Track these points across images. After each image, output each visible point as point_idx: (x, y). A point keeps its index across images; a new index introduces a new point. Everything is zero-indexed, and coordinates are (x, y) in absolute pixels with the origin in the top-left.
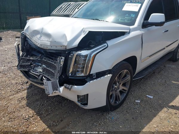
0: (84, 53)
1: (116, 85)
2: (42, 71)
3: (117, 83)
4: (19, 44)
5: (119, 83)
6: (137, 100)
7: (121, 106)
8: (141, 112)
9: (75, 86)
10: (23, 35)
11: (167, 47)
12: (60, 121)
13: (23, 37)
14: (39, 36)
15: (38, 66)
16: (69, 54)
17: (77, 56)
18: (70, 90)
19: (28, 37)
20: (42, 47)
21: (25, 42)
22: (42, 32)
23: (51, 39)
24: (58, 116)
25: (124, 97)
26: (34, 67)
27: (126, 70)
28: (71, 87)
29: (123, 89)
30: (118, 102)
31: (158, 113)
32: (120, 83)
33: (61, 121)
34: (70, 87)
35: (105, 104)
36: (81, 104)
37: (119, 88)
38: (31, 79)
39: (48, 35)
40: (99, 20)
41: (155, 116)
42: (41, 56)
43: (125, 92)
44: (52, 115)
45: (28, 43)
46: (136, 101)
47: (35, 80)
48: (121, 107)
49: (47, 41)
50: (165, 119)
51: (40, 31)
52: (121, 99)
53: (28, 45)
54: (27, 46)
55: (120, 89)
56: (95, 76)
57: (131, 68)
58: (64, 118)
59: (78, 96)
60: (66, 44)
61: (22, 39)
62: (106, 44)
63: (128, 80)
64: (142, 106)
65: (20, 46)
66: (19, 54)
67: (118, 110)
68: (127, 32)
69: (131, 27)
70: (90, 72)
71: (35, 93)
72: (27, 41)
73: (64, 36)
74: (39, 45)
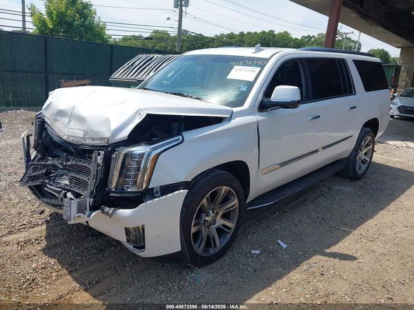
0: (138, 150)
1: (207, 216)
2: (68, 183)
3: (211, 212)
4: (31, 135)
5: (213, 212)
6: (255, 250)
7: (220, 260)
8: (255, 271)
9: (121, 210)
10: (40, 118)
11: (324, 148)
12: (94, 282)
13: (39, 121)
14: (66, 120)
15: (62, 175)
16: (113, 151)
17: (126, 155)
18: (110, 217)
19: (48, 122)
20: (70, 140)
21: (42, 132)
22: (72, 114)
23: (86, 126)
24: (92, 274)
25: (227, 240)
26: (55, 179)
27: (225, 187)
28: (113, 212)
29: (224, 226)
30: (212, 251)
31: (289, 272)
32: (217, 213)
33: (97, 282)
34: (110, 212)
35: (179, 249)
36: (134, 247)
37: (214, 222)
38: (46, 200)
39: (82, 120)
40: (185, 96)
41: (280, 277)
42: (67, 155)
43: (228, 231)
44: (81, 272)
45: (47, 134)
46: (253, 252)
47: (53, 201)
48: (220, 262)
49: (79, 129)
50: (298, 284)
51: (69, 112)
52: (220, 244)
53: (48, 138)
54: (44, 140)
55: (216, 225)
56: (159, 192)
57: (237, 183)
58: (104, 278)
59: (127, 231)
60: (107, 135)
61: (37, 126)
62: (180, 137)
63: (234, 207)
64: (260, 260)
65: (32, 139)
66: (28, 154)
67: (214, 265)
68: (226, 118)
69: (235, 109)
70: (148, 184)
71: (55, 233)
72: (46, 129)
73: (107, 121)
74: (64, 138)
